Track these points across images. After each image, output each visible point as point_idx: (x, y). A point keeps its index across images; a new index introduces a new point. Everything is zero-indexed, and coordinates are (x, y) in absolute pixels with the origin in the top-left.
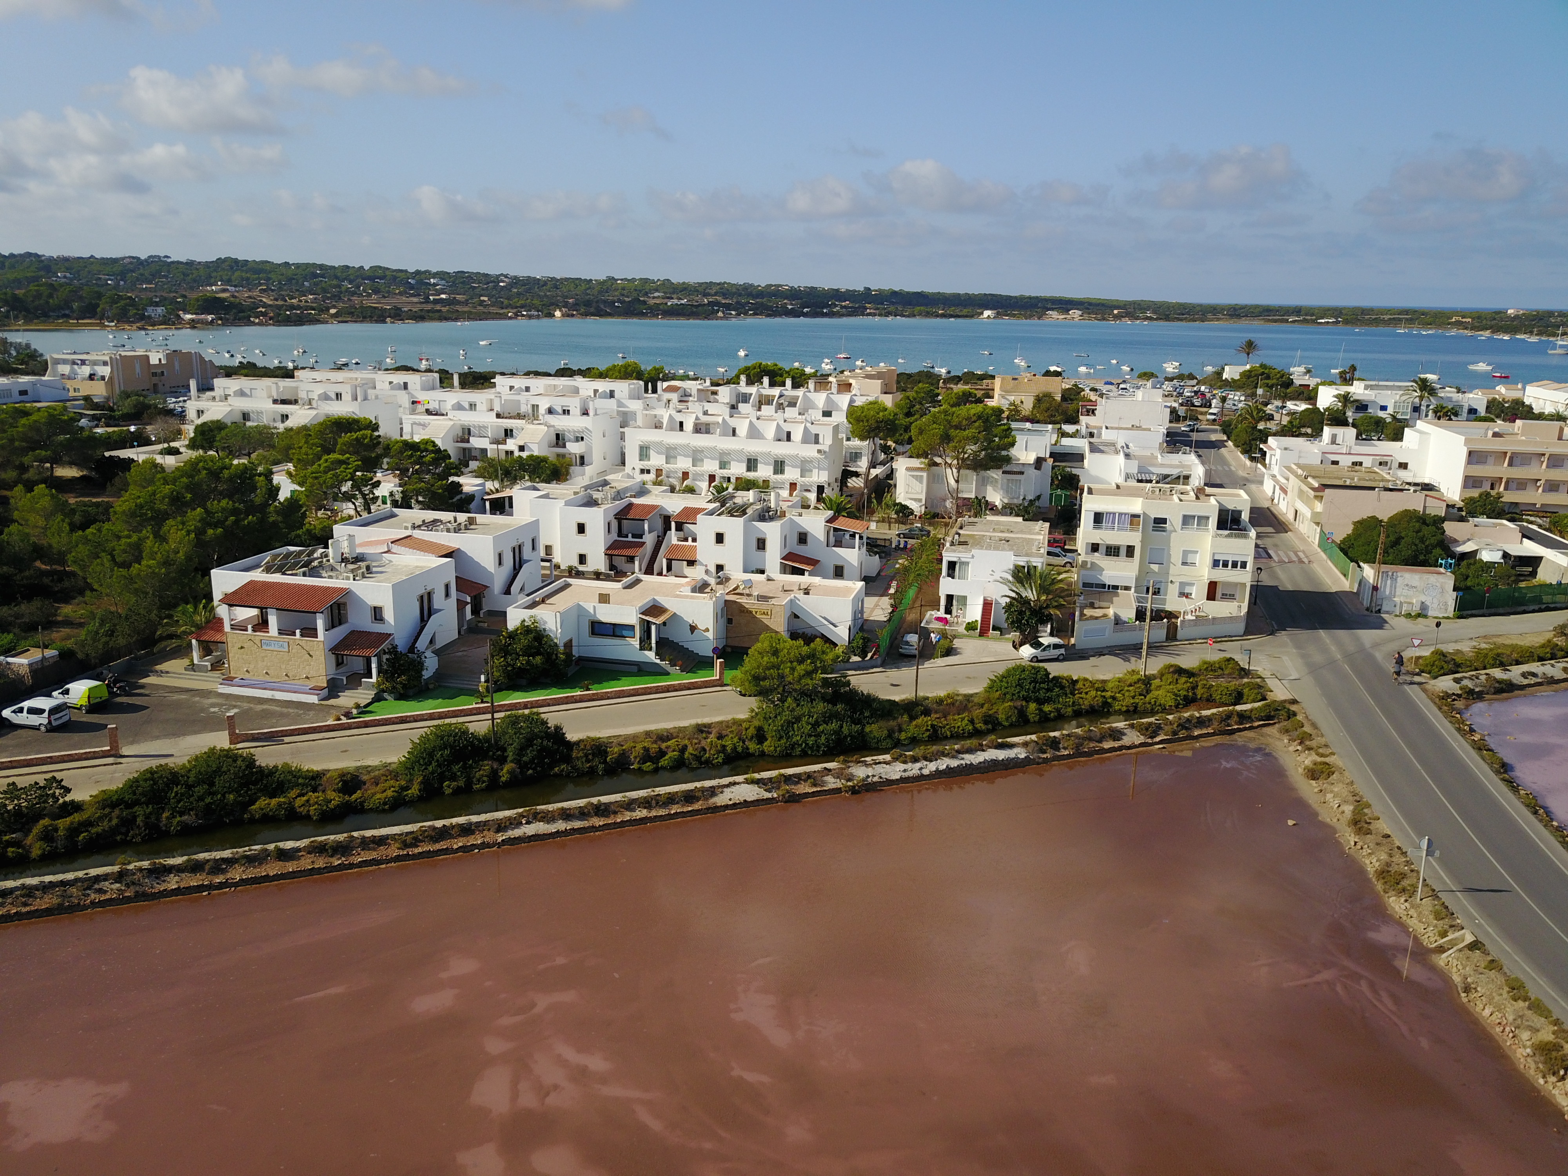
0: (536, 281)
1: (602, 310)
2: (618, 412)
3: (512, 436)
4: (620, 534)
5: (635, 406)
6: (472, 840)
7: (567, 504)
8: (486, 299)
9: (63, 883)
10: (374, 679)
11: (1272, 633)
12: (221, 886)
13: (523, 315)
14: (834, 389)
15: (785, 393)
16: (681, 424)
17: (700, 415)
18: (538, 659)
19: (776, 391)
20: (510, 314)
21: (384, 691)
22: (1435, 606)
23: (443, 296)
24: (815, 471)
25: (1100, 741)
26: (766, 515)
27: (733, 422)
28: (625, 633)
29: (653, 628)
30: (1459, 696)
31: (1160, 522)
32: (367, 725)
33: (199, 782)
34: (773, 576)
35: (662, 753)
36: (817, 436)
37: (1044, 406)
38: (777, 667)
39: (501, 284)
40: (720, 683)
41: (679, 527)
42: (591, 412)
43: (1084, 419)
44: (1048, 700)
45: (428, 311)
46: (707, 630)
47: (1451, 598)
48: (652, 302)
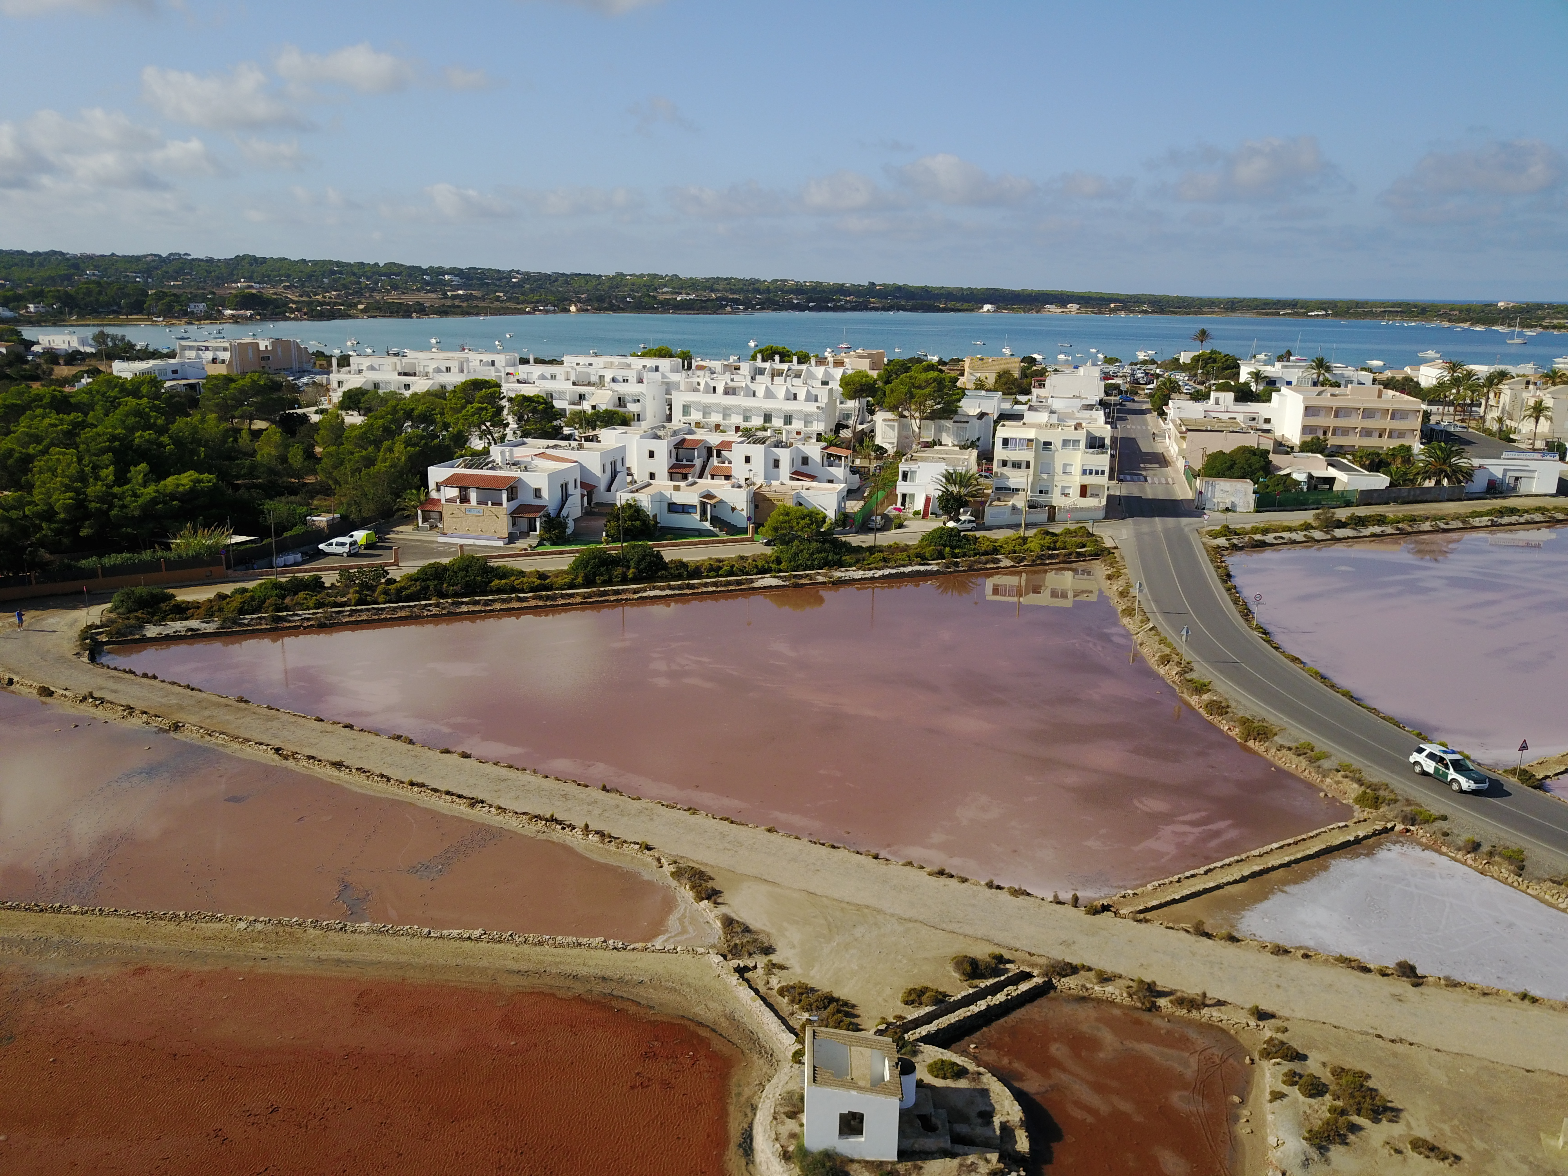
0: (547, 277)
1: (615, 305)
2: (663, 382)
3: (584, 399)
4: (677, 460)
5: (675, 377)
6: (620, 597)
7: (641, 437)
8: (501, 294)
9: (409, 606)
10: (538, 532)
11: (1123, 519)
12: (490, 611)
13: (540, 310)
14: (831, 365)
15: (792, 367)
16: (714, 388)
17: (729, 382)
18: (638, 523)
19: (785, 366)
20: (527, 310)
21: (544, 540)
22: (1241, 504)
23: (461, 292)
24: (815, 423)
25: (986, 564)
26: (778, 444)
27: (753, 387)
28: (690, 510)
29: (709, 506)
30: (1227, 548)
31: (1047, 444)
32: (539, 554)
33: (460, 570)
34: (784, 482)
35: (720, 568)
36: (816, 396)
37: (1004, 380)
38: (789, 522)
39: (514, 280)
40: (752, 540)
41: (719, 455)
42: (645, 381)
43: (1035, 391)
44: (958, 547)
45: (449, 306)
46: (743, 510)
47: (1251, 499)
48: (661, 297)
